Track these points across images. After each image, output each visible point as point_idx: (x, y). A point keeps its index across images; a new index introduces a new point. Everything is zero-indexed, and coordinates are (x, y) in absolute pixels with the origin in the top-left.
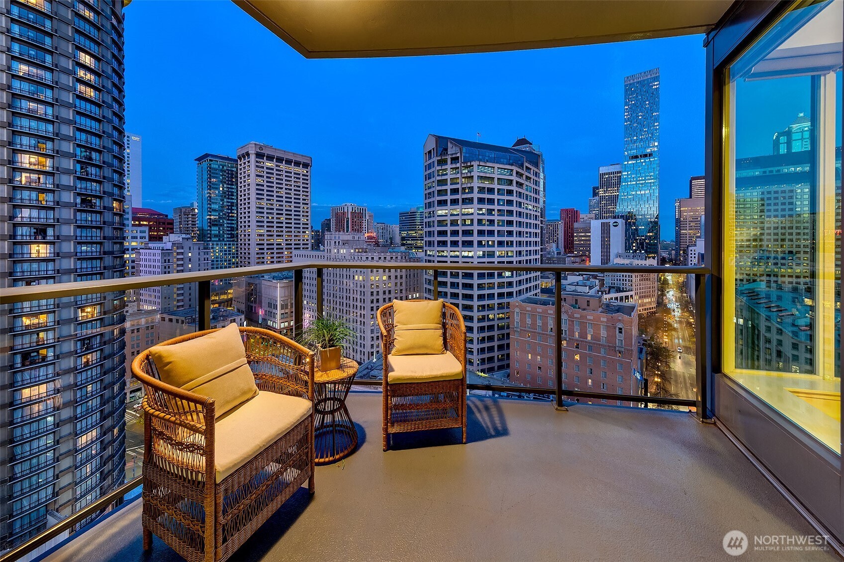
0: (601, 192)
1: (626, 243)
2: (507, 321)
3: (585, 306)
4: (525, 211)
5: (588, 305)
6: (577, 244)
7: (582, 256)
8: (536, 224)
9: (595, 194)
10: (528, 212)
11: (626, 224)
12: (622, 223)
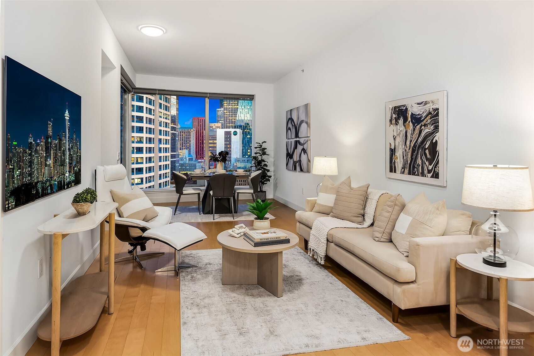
8: (166, 131)
11: (243, 134)
12: (240, 132)
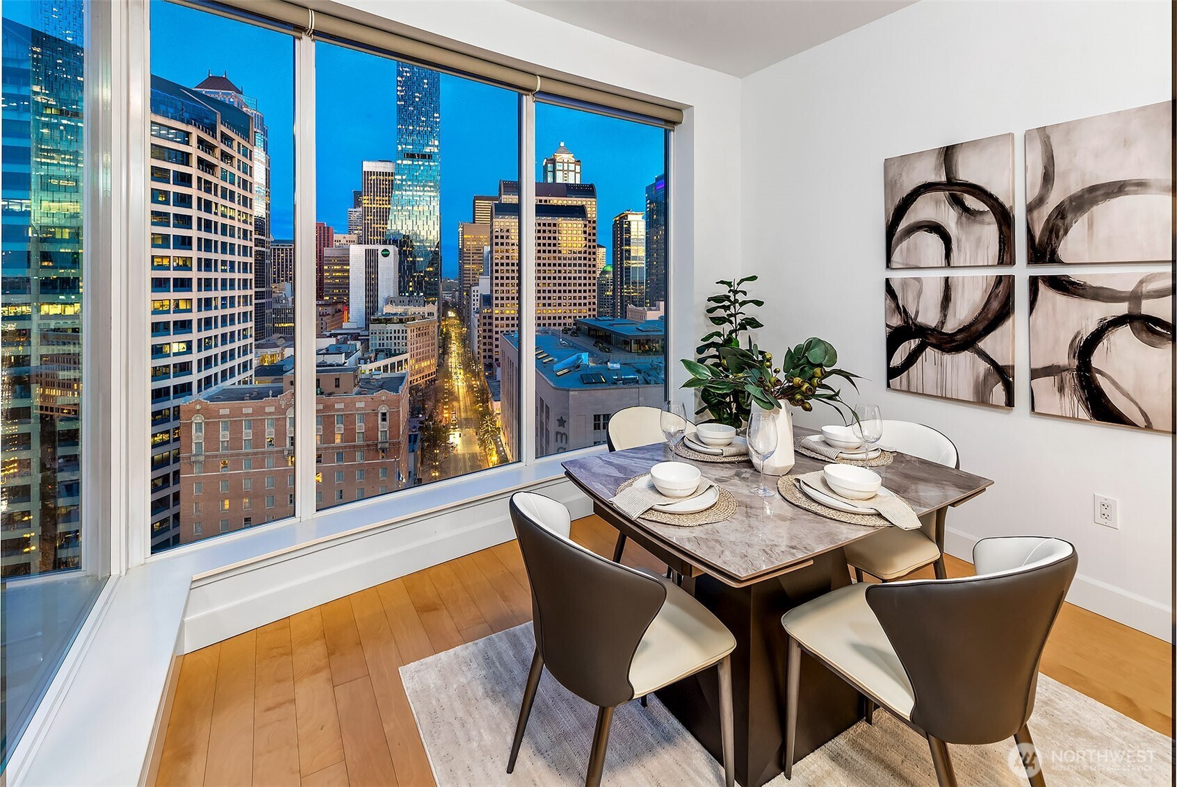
0: (365, 200)
1: (400, 282)
2: (177, 445)
3: (332, 388)
4: (221, 220)
5: (337, 386)
6: (329, 284)
7: (336, 303)
9: (357, 203)
10: (228, 222)
11: (400, 254)
12: (395, 251)
